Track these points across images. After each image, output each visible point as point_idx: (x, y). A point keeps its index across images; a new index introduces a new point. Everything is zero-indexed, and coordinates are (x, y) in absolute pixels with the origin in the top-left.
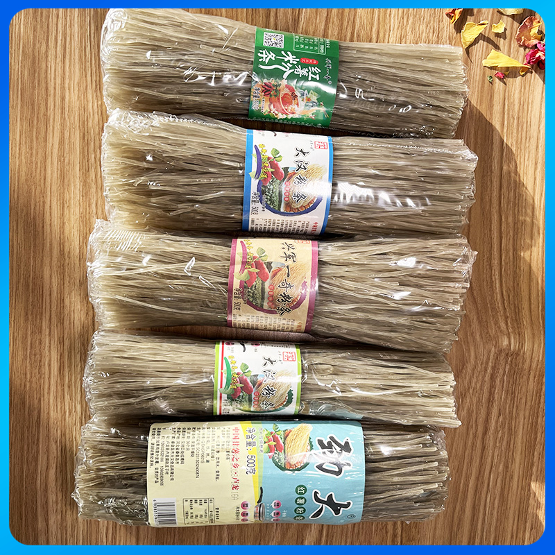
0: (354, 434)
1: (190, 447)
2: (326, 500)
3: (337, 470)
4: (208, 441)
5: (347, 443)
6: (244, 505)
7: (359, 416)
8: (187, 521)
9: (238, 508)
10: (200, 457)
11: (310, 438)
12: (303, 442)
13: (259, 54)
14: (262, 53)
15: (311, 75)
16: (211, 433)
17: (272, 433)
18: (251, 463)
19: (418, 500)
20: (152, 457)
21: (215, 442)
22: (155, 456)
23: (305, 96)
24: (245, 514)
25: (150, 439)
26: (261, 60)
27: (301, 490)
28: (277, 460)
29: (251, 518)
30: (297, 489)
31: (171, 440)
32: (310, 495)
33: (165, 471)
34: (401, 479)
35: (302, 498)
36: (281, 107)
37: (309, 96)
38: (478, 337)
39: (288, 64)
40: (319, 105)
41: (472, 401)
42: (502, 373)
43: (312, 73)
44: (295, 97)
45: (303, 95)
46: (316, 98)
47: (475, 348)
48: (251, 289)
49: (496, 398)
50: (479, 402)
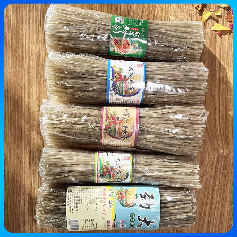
0: (155, 191)
1: (84, 197)
2: (143, 220)
3: (148, 207)
4: (92, 194)
5: (152, 195)
6: (108, 222)
7: (158, 184)
8: (83, 228)
9: (105, 223)
10: (89, 201)
11: (136, 193)
12: (133, 195)
13: (113, 27)
14: (114, 26)
15: (135, 35)
16: (93, 191)
17: (120, 191)
18: (111, 204)
19: (184, 220)
20: (68, 201)
21: (95, 195)
22: (69, 201)
23: (133, 44)
24: (108, 226)
25: (68, 194)
26: (113, 29)
27: (133, 216)
28: (122, 203)
29: (111, 227)
30: (131, 215)
31: (76, 194)
32: (136, 218)
33: (74, 207)
34: (176, 211)
35: (133, 219)
36: (123, 49)
37: (135, 44)
38: (210, 149)
39: (126, 31)
40: (139, 48)
41: (207, 177)
42: (220, 165)
43: (136, 34)
44: (129, 45)
45: (132, 44)
46: (138, 45)
47: (208, 154)
48: (110, 129)
49: (218, 176)
50: (210, 177)
